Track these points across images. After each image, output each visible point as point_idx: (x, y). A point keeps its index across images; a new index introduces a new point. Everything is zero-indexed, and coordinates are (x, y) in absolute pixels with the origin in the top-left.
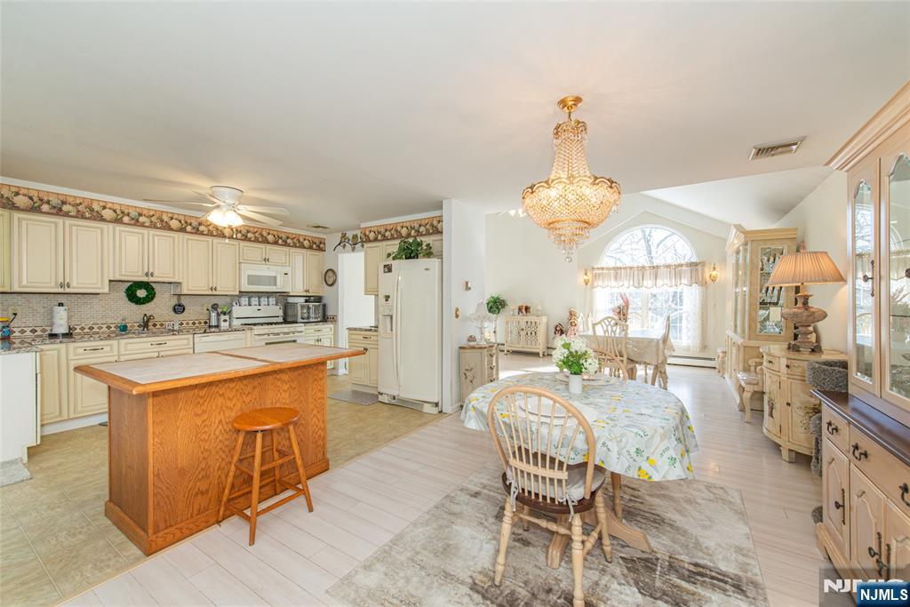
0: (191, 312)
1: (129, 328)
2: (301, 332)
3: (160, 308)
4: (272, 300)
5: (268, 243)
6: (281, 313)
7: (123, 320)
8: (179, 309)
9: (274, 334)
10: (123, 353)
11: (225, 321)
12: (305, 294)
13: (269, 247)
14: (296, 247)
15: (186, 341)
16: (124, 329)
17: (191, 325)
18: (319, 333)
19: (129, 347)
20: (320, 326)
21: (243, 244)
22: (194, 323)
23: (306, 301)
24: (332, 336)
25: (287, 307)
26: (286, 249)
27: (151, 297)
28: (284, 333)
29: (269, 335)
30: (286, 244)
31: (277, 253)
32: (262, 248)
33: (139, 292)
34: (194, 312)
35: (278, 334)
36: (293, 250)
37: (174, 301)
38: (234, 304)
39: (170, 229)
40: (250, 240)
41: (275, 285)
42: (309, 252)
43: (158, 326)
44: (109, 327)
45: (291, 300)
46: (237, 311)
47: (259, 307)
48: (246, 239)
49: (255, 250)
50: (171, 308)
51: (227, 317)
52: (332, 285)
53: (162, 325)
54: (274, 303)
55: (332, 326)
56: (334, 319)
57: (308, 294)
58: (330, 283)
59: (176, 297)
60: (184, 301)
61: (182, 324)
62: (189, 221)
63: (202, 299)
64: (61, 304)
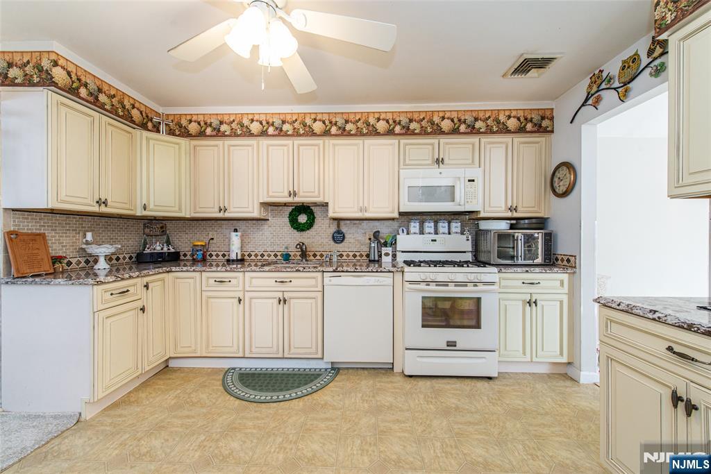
0: (352, 241)
1: (292, 257)
2: (492, 283)
3: (319, 237)
4: (456, 226)
5: (443, 133)
6: (468, 246)
7: (287, 248)
8: (339, 237)
9: (438, 283)
10: (247, 289)
11: (387, 254)
12: (509, 214)
13: (444, 140)
14: (492, 132)
16: (287, 257)
17: (351, 257)
18: (533, 289)
20: (536, 275)
22: (355, 256)
23: (512, 227)
24: (565, 298)
25: (478, 237)
26: (475, 139)
27: (310, 224)
28: (458, 284)
29: (428, 283)
30: (473, 131)
31: (457, 148)
32: (432, 144)
33: (301, 216)
35: (445, 284)
36: (485, 139)
37: (333, 229)
38: (400, 231)
39: (313, 134)
40: (414, 133)
41: (453, 200)
42: (518, 139)
43: (318, 257)
44: (276, 256)
45: (484, 225)
46: (404, 241)
47: (434, 237)
48: (407, 132)
49: (421, 148)
50: (331, 237)
51: (389, 250)
52: (565, 194)
53: (322, 256)
54: (459, 230)
55: (565, 277)
56: (569, 264)
57: (516, 215)
58: (561, 190)
59: (336, 222)
60: (344, 227)
61: (341, 256)
62: (334, 120)
64: (236, 230)
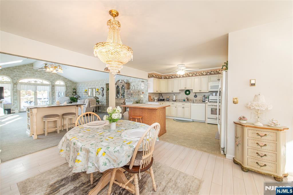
1: (185, 100)
3: (191, 96)
5: (219, 73)
7: (184, 98)
8: (196, 96)
11: (207, 100)
13: (220, 75)
15: (189, 104)
19: (178, 104)
21: (210, 76)
22: (199, 100)
27: (189, 94)
29: (212, 106)
32: (217, 76)
33: (188, 92)
34: (200, 97)
37: (194, 94)
38: (210, 95)
39: (190, 76)
40: (212, 74)
44: (182, 100)
48: (211, 74)
50: (194, 96)
51: (207, 99)
53: (192, 100)
60: (197, 94)
61: (196, 100)
62: (194, 73)
63: (201, 94)
64: (174, 95)
